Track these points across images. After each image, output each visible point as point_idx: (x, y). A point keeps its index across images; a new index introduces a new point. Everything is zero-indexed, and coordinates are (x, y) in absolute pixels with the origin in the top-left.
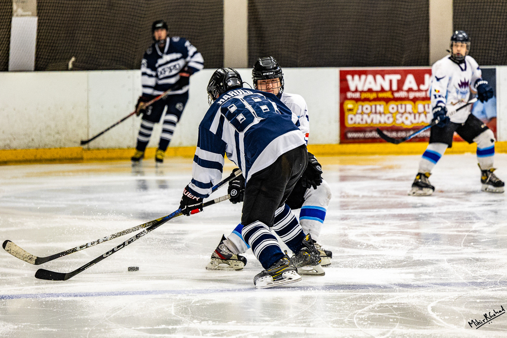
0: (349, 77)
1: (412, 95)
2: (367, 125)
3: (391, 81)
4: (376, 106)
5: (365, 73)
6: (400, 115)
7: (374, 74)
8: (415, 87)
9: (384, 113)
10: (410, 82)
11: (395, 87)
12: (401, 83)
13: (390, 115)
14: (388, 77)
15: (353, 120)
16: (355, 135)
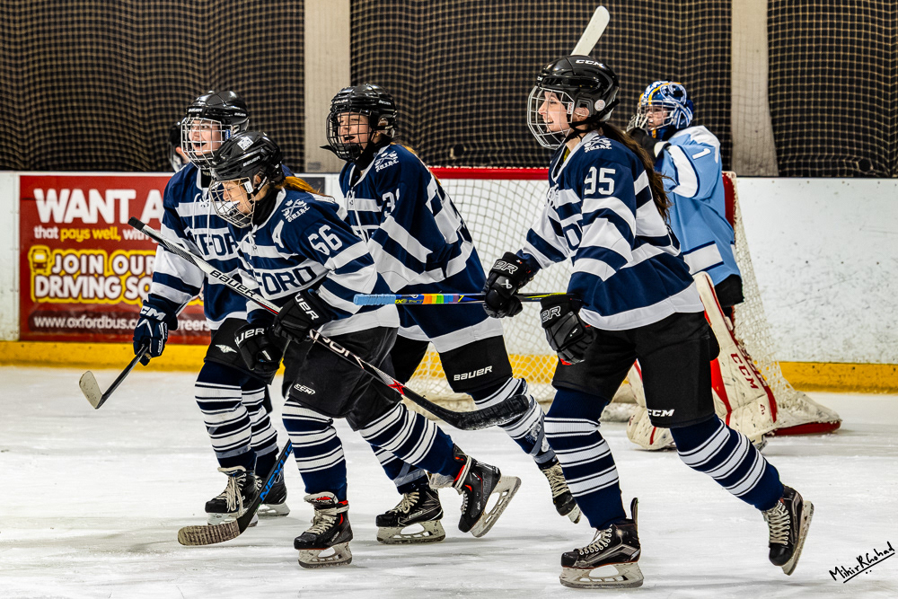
0: (38, 193)
2: (71, 300)
3: (117, 202)
4: (88, 258)
5: (71, 184)
6: (135, 280)
7: (86, 186)
9: (103, 275)
10: (154, 204)
11: (124, 219)
12: (137, 206)
13: (115, 280)
14: (112, 194)
15: (46, 288)
16: (49, 322)
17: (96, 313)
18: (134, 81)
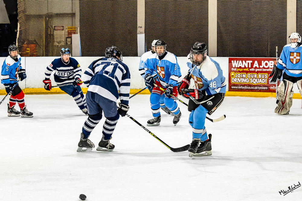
0: (232, 61)
1: (257, 70)
2: (239, 83)
4: (242, 74)
5: (239, 60)
6: (252, 79)
7: (242, 60)
8: (258, 67)
9: (245, 78)
10: (256, 64)
11: (250, 67)
12: (252, 64)
13: (248, 79)
14: (247, 62)
15: (234, 80)
16: (234, 87)
17: (244, 86)
18: (253, 39)
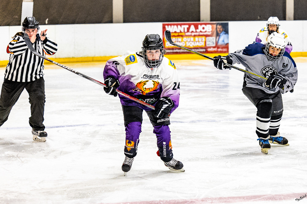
0: (166, 27)
1: (193, 34)
3: (184, 28)
4: (178, 39)
5: (174, 25)
6: (188, 42)
7: (177, 25)
8: (194, 31)
9: (181, 42)
10: (192, 28)
11: (186, 30)
14: (183, 26)
15: (168, 45)
16: (169, 51)
